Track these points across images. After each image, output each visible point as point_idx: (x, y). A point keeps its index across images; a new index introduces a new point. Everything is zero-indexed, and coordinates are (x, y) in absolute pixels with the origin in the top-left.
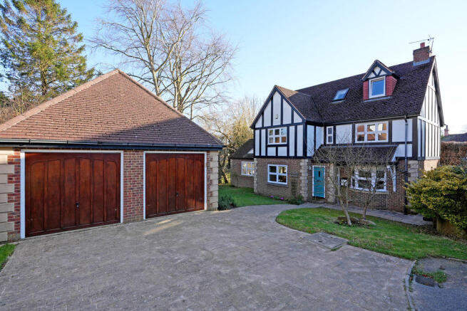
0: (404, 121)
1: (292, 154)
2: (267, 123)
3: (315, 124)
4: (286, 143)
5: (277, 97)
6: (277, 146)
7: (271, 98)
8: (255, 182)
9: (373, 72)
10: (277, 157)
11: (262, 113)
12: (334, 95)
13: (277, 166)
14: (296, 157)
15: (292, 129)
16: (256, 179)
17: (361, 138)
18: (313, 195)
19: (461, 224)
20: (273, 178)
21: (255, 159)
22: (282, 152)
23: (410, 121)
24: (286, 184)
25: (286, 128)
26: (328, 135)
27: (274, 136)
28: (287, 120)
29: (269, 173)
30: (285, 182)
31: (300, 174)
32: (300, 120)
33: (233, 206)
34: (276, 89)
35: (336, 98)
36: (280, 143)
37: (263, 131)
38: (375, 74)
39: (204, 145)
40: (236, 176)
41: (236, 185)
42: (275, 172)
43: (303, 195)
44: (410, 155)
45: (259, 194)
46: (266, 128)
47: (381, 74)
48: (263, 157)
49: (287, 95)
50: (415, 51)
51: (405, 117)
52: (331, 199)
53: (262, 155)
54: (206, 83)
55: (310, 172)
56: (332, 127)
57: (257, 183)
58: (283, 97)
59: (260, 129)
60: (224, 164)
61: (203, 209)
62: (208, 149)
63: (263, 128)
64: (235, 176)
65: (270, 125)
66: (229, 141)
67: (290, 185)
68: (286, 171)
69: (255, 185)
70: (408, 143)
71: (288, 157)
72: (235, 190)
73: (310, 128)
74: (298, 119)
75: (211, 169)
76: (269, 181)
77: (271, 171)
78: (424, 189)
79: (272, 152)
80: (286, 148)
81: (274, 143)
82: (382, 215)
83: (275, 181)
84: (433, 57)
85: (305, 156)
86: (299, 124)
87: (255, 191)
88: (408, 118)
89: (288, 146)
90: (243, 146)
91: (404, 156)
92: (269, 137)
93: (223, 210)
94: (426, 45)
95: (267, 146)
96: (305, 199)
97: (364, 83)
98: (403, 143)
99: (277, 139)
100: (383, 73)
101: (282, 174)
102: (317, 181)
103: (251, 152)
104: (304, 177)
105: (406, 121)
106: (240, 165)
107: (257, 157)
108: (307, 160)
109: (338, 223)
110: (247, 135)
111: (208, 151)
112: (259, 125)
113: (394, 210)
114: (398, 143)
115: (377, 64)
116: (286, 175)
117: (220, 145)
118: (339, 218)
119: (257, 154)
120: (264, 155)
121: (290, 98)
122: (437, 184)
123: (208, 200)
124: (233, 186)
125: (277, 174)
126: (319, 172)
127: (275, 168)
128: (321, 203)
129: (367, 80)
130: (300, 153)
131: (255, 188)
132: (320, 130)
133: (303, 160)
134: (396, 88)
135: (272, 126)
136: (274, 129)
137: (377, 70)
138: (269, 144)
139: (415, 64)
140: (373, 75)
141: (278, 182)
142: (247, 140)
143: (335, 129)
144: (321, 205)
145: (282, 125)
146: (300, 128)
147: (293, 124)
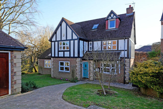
0: (124, 40)
1: (72, 55)
2: (59, 39)
3: (84, 40)
4: (69, 50)
5: (64, 24)
6: (64, 51)
7: (60, 25)
8: (52, 71)
9: (110, 16)
10: (64, 57)
11: (55, 33)
12: (92, 27)
13: (64, 62)
14: (74, 57)
15: (72, 42)
16: (52, 70)
17: (105, 48)
18: (83, 77)
19: (160, 91)
20: (62, 69)
21: (52, 58)
22: (67, 54)
23: (126, 40)
24: (69, 71)
25: (69, 41)
26: (90, 46)
27: (62, 46)
28: (69, 37)
29: (60, 66)
30: (69, 70)
31: (76, 66)
32: (76, 38)
33: (35, 88)
34: (63, 20)
35: (93, 28)
36: (66, 50)
37: (56, 43)
38: (111, 17)
39: (8, 46)
40: (42, 68)
41: (41, 73)
42: (63, 65)
43: (78, 77)
44: (126, 56)
45: (55, 78)
46: (58, 41)
47: (114, 17)
48: (56, 57)
49: (69, 24)
50: (127, 9)
51: (124, 38)
52: (92, 78)
53: (56, 56)
54: (20, 11)
55: (81, 65)
56: (92, 42)
57: (53, 71)
58: (67, 25)
59: (55, 42)
60: (34, 61)
61: (8, 94)
62: (12, 49)
63: (56, 41)
64: (40, 68)
65: (60, 40)
66: (38, 49)
67: (71, 72)
68: (69, 65)
69: (52, 73)
70: (126, 50)
71: (70, 57)
72: (40, 76)
73: (81, 42)
74: (75, 37)
75: (15, 64)
76: (60, 70)
77: (61, 65)
78: (140, 72)
79: (61, 54)
80: (69, 52)
81: (62, 50)
82: (115, 85)
83: (63, 70)
84: (134, 12)
85: (79, 57)
86: (76, 39)
87: (52, 76)
88: (125, 39)
89: (70, 51)
90: (46, 52)
91: (123, 56)
92: (60, 46)
93: (26, 92)
94: (131, 6)
95: (59, 51)
96: (79, 79)
97: (106, 21)
98: (123, 50)
99: (64, 48)
100: (115, 17)
101: (67, 66)
102: (85, 70)
103: (50, 55)
104: (78, 68)
105: (125, 40)
106: (44, 62)
107: (53, 57)
108: (80, 59)
109: (99, 94)
110: (48, 46)
111: (12, 51)
112: (54, 39)
113: (119, 82)
114: (121, 51)
115: (112, 12)
116: (69, 67)
117: (23, 47)
118: (99, 91)
119: (53, 56)
120: (57, 56)
121: (71, 25)
122: (147, 70)
123: (12, 87)
124: (40, 74)
125: (64, 66)
126: (86, 65)
127: (63, 63)
128: (87, 81)
129: (108, 20)
130: (76, 55)
131: (52, 74)
132: (86, 43)
133: (78, 59)
134: (120, 25)
135: (61, 40)
136: (62, 42)
137: (112, 15)
138: (59, 50)
139: (127, 15)
140: (110, 18)
141: (64, 71)
142: (48, 48)
143: (93, 43)
144: (87, 82)
145: (67, 40)
146: (76, 42)
147: (72, 39)
